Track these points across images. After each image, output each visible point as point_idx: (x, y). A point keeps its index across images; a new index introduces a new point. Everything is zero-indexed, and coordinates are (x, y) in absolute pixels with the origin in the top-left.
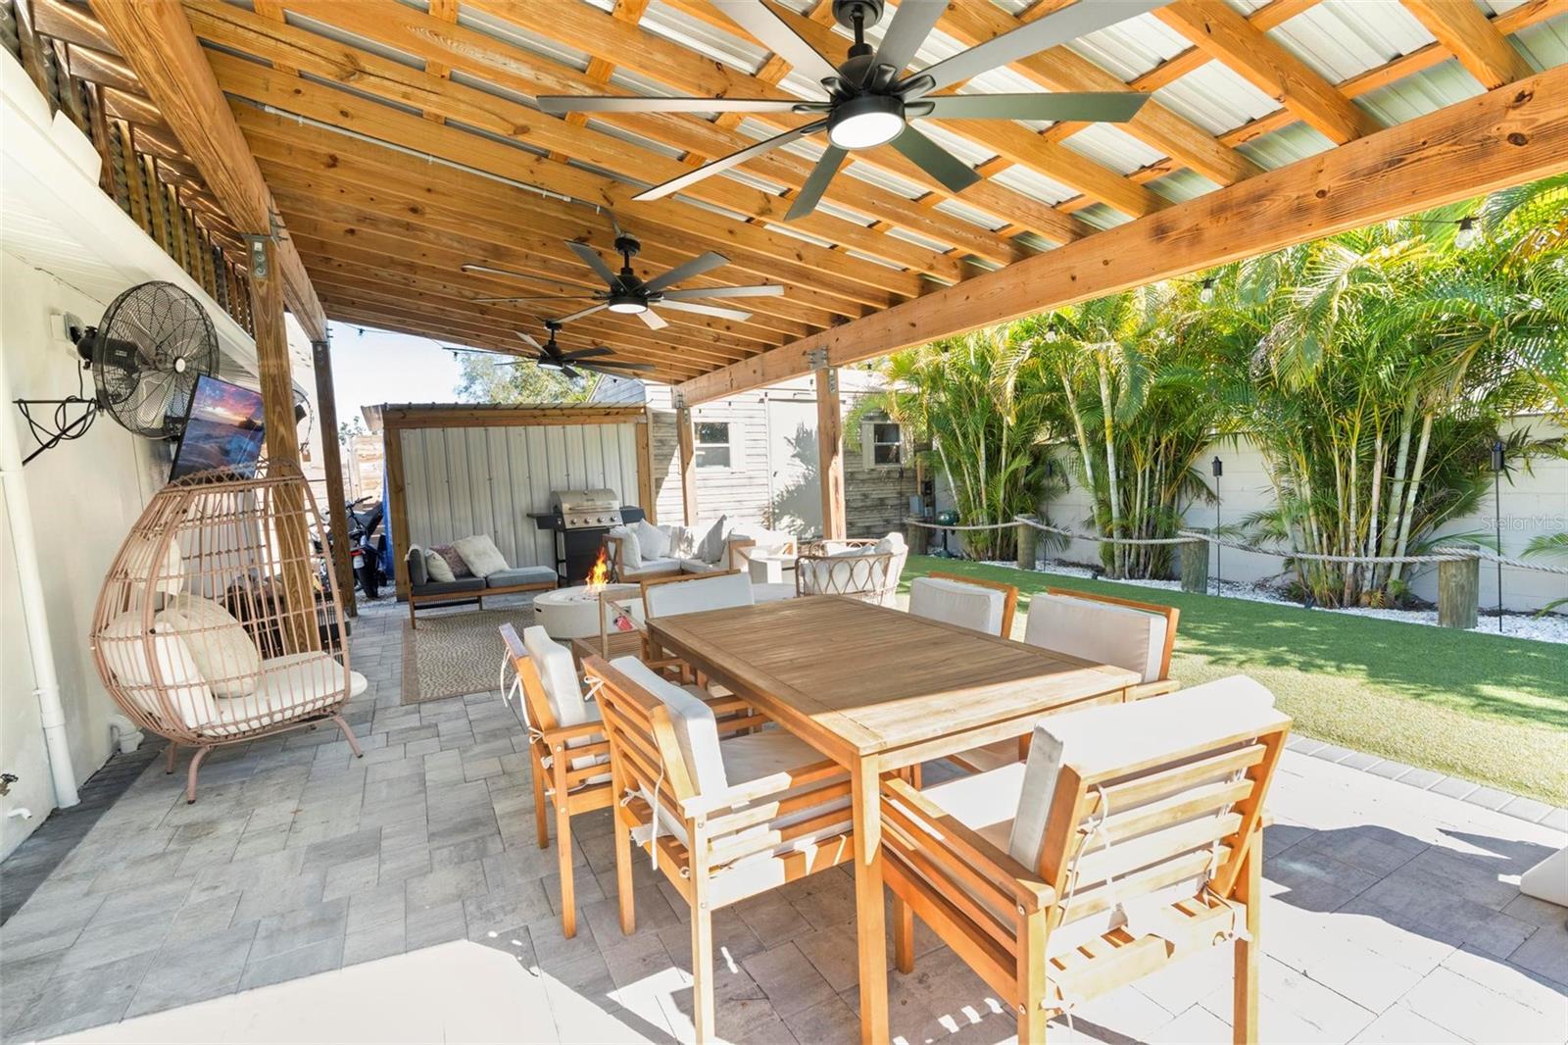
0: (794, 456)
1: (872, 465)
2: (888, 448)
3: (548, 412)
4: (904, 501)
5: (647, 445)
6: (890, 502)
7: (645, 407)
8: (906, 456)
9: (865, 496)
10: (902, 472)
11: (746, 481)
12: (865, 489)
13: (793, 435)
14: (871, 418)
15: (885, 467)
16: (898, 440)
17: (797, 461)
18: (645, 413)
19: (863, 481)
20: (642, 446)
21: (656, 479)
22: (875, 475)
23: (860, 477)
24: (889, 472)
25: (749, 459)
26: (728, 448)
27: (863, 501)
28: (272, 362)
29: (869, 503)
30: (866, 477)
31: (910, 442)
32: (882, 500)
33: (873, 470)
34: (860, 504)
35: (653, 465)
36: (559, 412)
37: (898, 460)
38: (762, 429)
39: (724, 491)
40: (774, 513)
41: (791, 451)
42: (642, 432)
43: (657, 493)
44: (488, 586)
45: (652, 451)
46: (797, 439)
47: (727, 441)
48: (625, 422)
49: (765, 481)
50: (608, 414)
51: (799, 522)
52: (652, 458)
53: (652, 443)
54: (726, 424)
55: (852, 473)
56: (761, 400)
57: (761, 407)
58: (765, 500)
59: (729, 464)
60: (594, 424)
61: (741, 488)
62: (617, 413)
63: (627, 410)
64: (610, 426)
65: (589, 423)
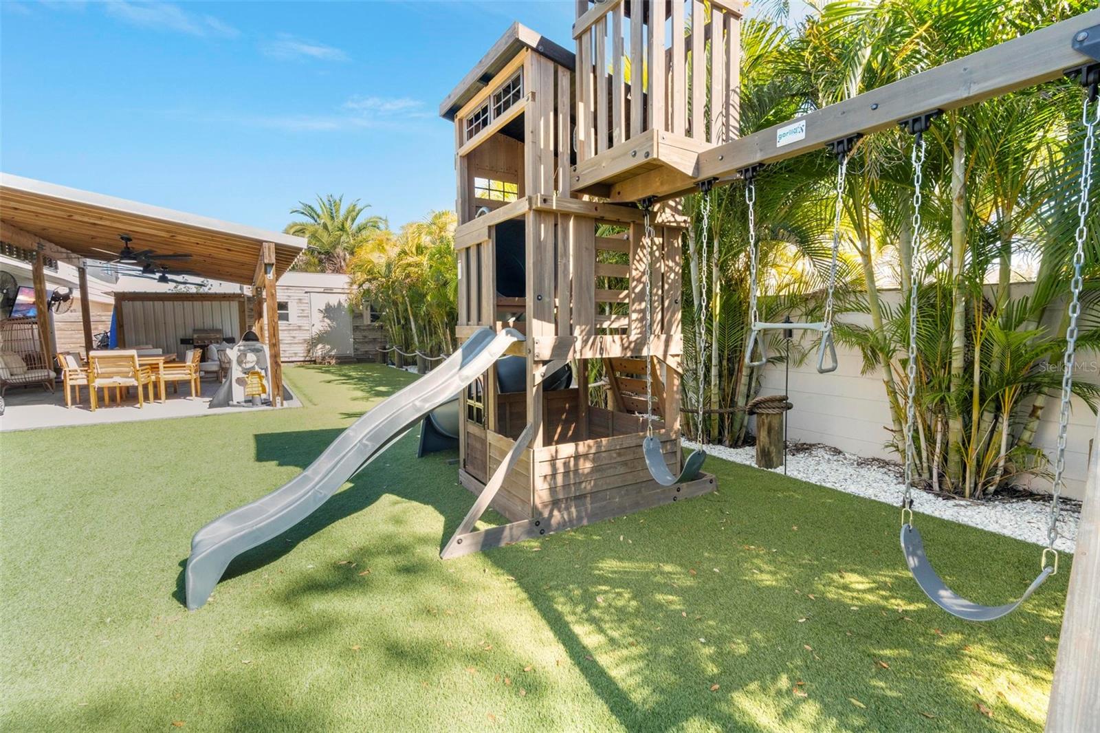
0: (323, 317)
1: (369, 323)
2: (379, 315)
5: (244, 311)
7: (243, 295)
9: (365, 337)
12: (365, 333)
13: (323, 307)
14: (368, 301)
15: (376, 324)
17: (326, 319)
18: (243, 297)
19: (364, 330)
20: (242, 312)
22: (371, 327)
23: (362, 328)
24: (379, 326)
25: (298, 318)
26: (287, 313)
27: (363, 339)
28: (38, 285)
29: (367, 340)
30: (365, 328)
32: (374, 338)
33: (369, 325)
34: (361, 340)
35: (247, 320)
38: (306, 305)
39: (285, 332)
40: (312, 342)
41: (322, 315)
42: (241, 305)
45: (246, 313)
46: (325, 310)
47: (288, 310)
48: (233, 301)
49: (308, 328)
50: (225, 297)
51: (328, 347)
52: (246, 316)
53: (246, 310)
54: (287, 303)
55: (357, 326)
56: (306, 292)
57: (306, 295)
58: (307, 336)
59: (288, 320)
60: (217, 301)
61: (294, 331)
62: (229, 297)
63: (234, 296)
64: (225, 302)
65: (215, 301)
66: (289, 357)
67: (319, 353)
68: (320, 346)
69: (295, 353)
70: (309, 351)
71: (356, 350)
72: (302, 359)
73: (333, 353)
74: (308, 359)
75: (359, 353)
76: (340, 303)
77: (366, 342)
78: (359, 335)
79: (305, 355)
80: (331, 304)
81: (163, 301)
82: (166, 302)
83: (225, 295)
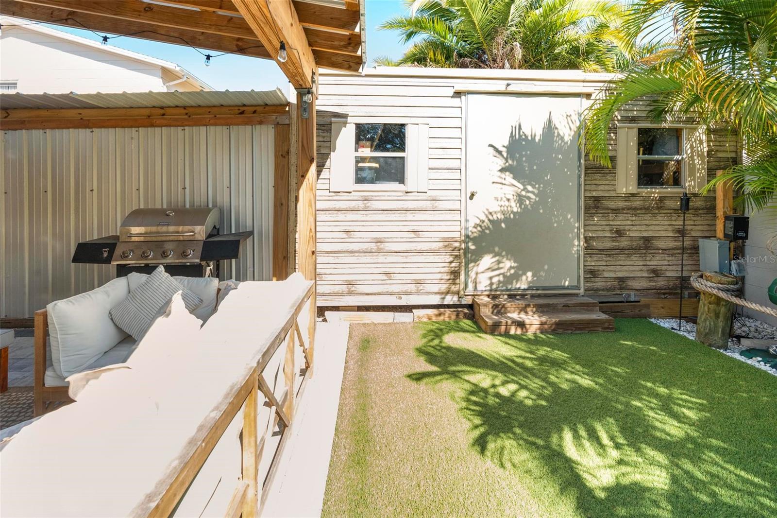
0: (502, 170)
1: (633, 188)
2: (661, 164)
3: (167, 111)
4: (688, 242)
5: (288, 153)
6: (661, 244)
7: (289, 104)
8: (692, 173)
9: (619, 233)
10: (686, 201)
11: (428, 204)
12: (620, 222)
13: (502, 142)
14: (633, 120)
15: (655, 192)
16: (678, 153)
17: (509, 178)
18: (289, 112)
19: (616, 211)
20: (282, 154)
22: (637, 203)
23: (612, 204)
24: (662, 199)
25: (434, 174)
26: (403, 158)
27: (613, 239)
29: (624, 243)
30: (621, 204)
31: (701, 156)
32: (647, 239)
33: (633, 195)
34: (609, 244)
36: (184, 111)
37: (676, 181)
38: (456, 133)
39: (393, 217)
40: (467, 250)
41: (500, 163)
42: (282, 135)
45: (294, 159)
46: (509, 148)
47: (403, 150)
48: (261, 123)
49: (456, 205)
50: (242, 113)
51: (508, 264)
52: (293, 169)
53: (294, 149)
54: (403, 125)
55: (597, 199)
56: (458, 94)
57: (456, 101)
58: (455, 231)
59: (402, 181)
60: (222, 125)
61: (418, 213)
62: (255, 112)
63: (267, 108)
64: (241, 128)
65: (216, 125)
66: (399, 294)
67: (483, 284)
68: (487, 261)
69: (418, 282)
70: (455, 274)
71: (592, 274)
72: (436, 300)
73: (522, 284)
74: (450, 300)
75: (599, 283)
76: (550, 128)
77: (622, 250)
78: (601, 225)
79: (444, 287)
80: (527, 130)
81: (92, 128)
82: (96, 130)
83: (242, 109)
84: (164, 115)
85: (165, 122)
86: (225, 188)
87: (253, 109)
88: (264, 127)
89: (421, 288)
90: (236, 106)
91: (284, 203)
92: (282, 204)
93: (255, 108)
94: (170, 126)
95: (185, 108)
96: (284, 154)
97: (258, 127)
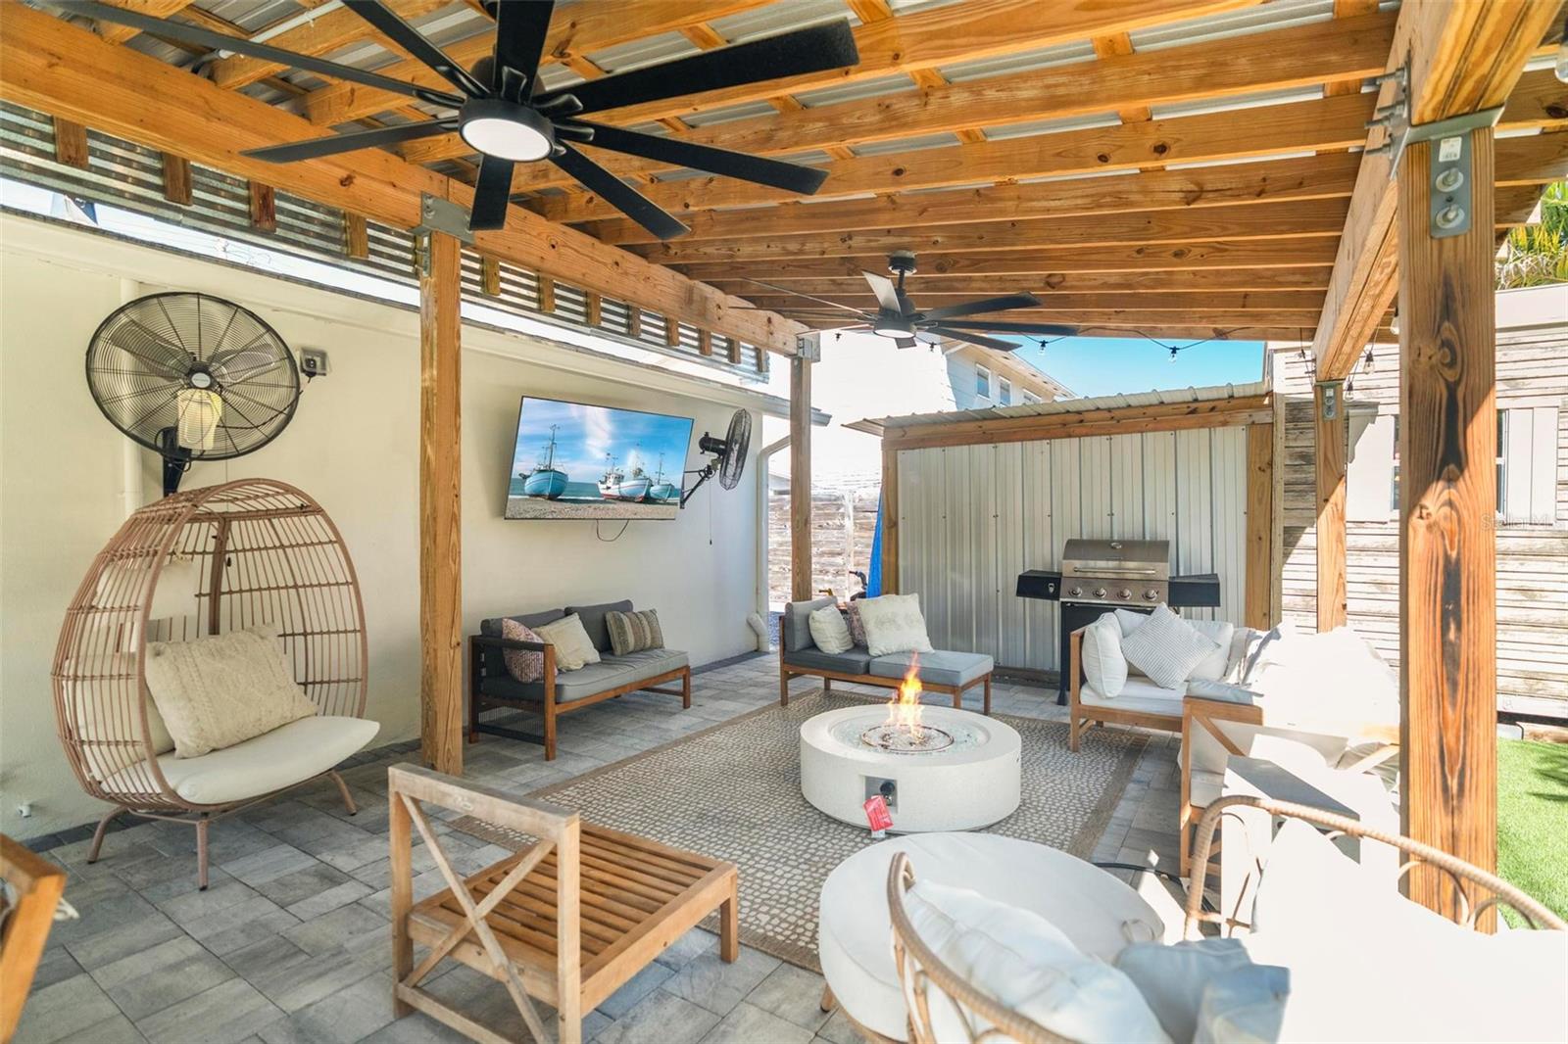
3: (1087, 416)
5: (1271, 464)
7: (1270, 394)
11: (1555, 545)
18: (1271, 405)
20: (1261, 467)
21: (1287, 530)
35: (1280, 503)
36: (1108, 415)
42: (1261, 439)
43: (1286, 555)
44: (867, 671)
45: (1281, 474)
48: (1225, 424)
50: (1194, 411)
52: (1280, 488)
53: (1281, 459)
60: (1164, 430)
61: (1531, 560)
62: (1213, 409)
63: (1233, 402)
64: (1194, 432)
65: (1155, 430)
69: (1532, 676)
81: (995, 442)
82: (1002, 445)
83: (1194, 406)
84: (1082, 421)
85: (1084, 431)
86: (1169, 515)
87: (1210, 405)
88: (1229, 429)
89: (1540, 686)
90: (1184, 402)
91: (1264, 537)
92: (1260, 538)
93: (1212, 404)
94: (1092, 435)
95: (1109, 410)
96: (1264, 466)
97: (1219, 430)
